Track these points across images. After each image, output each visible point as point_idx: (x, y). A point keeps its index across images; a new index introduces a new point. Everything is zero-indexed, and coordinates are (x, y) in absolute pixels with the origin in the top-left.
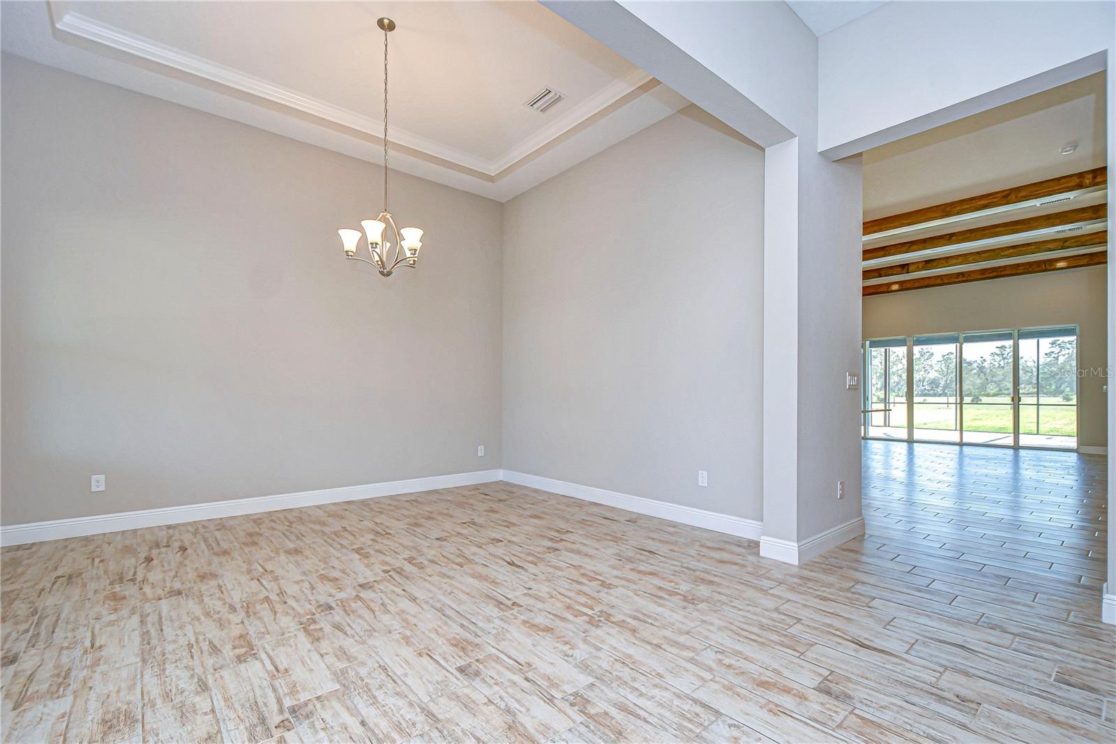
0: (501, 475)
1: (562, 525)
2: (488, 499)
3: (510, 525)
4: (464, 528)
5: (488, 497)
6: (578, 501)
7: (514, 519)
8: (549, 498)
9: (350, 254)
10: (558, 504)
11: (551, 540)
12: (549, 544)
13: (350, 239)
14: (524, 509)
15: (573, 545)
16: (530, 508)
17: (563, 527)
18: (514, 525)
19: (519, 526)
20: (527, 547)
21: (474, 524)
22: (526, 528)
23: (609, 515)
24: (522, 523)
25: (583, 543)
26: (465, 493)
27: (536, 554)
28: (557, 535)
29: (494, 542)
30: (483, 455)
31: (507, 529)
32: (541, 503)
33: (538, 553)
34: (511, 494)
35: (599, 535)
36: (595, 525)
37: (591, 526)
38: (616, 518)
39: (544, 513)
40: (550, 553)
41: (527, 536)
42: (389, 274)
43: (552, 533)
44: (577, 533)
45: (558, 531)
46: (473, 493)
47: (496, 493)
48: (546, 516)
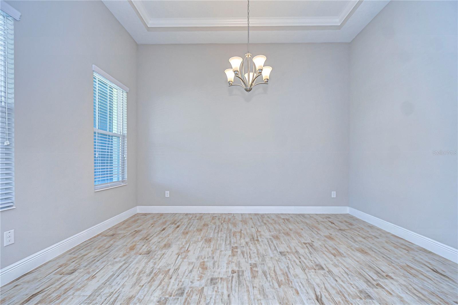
0: (347, 210)
1: (385, 267)
2: (331, 227)
3: (337, 254)
4: (303, 248)
5: (333, 225)
6: (407, 244)
7: (343, 249)
8: (380, 235)
9: (231, 83)
10: (387, 242)
11: (367, 281)
12: (364, 286)
13: (230, 75)
14: (355, 241)
15: (390, 297)
16: (361, 241)
17: (384, 268)
18: (341, 254)
19: (344, 257)
20: (342, 283)
21: (311, 246)
22: (349, 261)
23: (440, 268)
24: (348, 254)
25: (401, 297)
26: (320, 219)
27: (346, 296)
28: (375, 277)
29: (317, 268)
30: (335, 197)
31: (333, 257)
32: (371, 238)
33: (349, 294)
34: (350, 226)
35: (423, 292)
36: (421, 276)
37: (415, 276)
38: (448, 274)
39: (370, 249)
40: (361, 299)
41: (346, 270)
42: (250, 90)
43: (372, 274)
44: (397, 281)
45: (377, 273)
46: (325, 220)
47: (340, 223)
48: (370, 252)
